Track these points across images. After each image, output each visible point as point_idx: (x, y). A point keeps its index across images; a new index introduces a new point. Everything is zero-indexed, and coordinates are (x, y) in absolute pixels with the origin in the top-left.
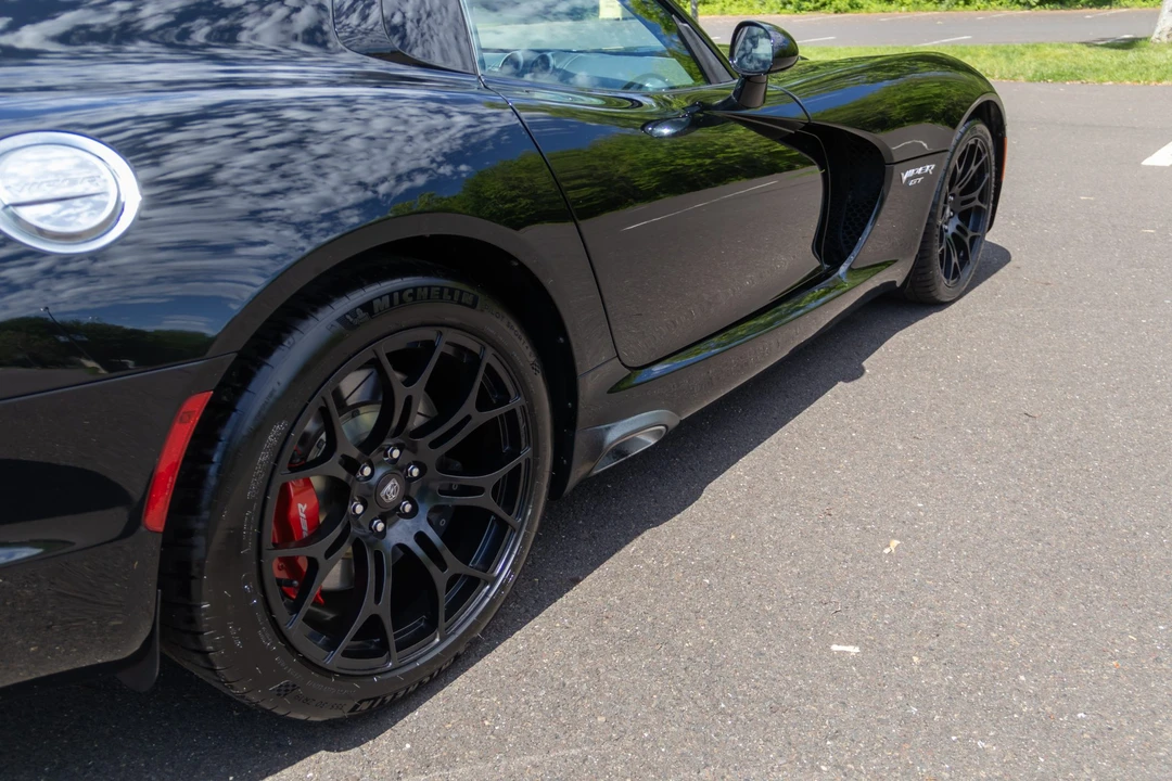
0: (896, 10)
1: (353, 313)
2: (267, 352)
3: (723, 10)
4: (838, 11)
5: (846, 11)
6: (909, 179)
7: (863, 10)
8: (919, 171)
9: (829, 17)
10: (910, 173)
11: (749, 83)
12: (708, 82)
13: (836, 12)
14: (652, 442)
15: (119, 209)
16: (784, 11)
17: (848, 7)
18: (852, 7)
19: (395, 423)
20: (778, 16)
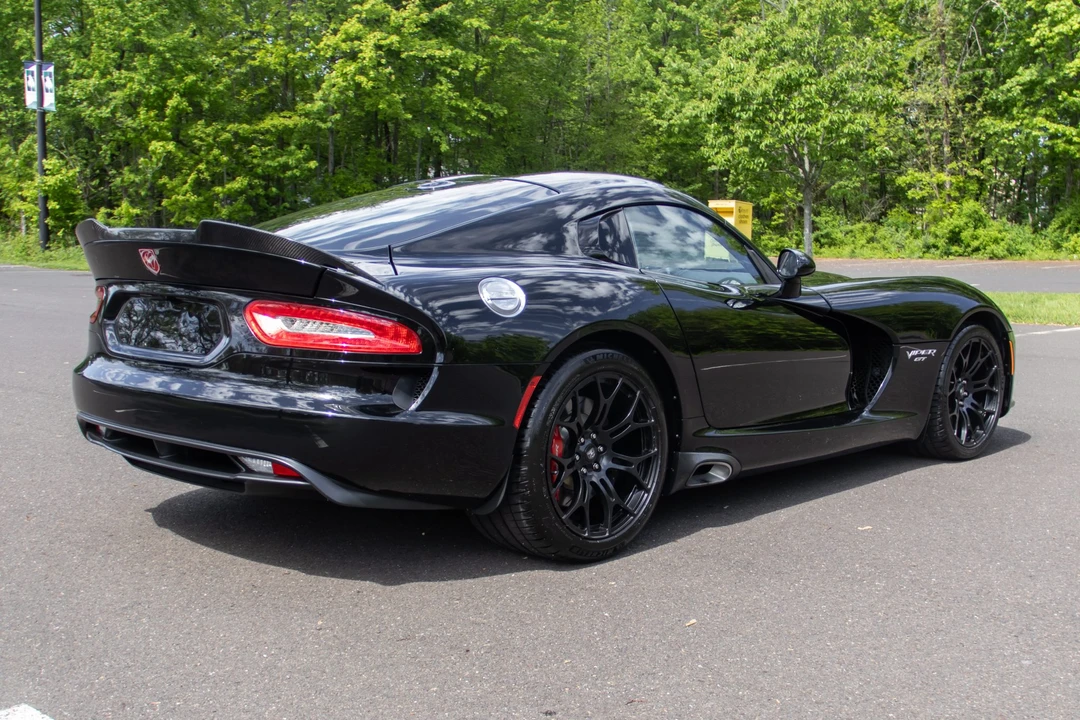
0: (1066, 258)
1: (589, 358)
2: (557, 368)
3: (853, 252)
4: (994, 257)
5: (1003, 258)
6: (914, 357)
7: (1026, 258)
8: (923, 352)
9: (982, 263)
10: (914, 353)
11: (791, 285)
12: (765, 283)
13: (991, 258)
14: (724, 479)
15: (519, 305)
16: (927, 255)
17: (1006, 253)
18: (1011, 254)
19: (596, 420)
20: (920, 260)
